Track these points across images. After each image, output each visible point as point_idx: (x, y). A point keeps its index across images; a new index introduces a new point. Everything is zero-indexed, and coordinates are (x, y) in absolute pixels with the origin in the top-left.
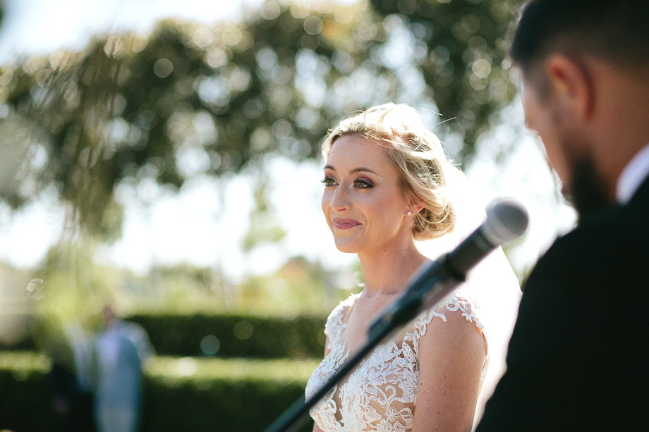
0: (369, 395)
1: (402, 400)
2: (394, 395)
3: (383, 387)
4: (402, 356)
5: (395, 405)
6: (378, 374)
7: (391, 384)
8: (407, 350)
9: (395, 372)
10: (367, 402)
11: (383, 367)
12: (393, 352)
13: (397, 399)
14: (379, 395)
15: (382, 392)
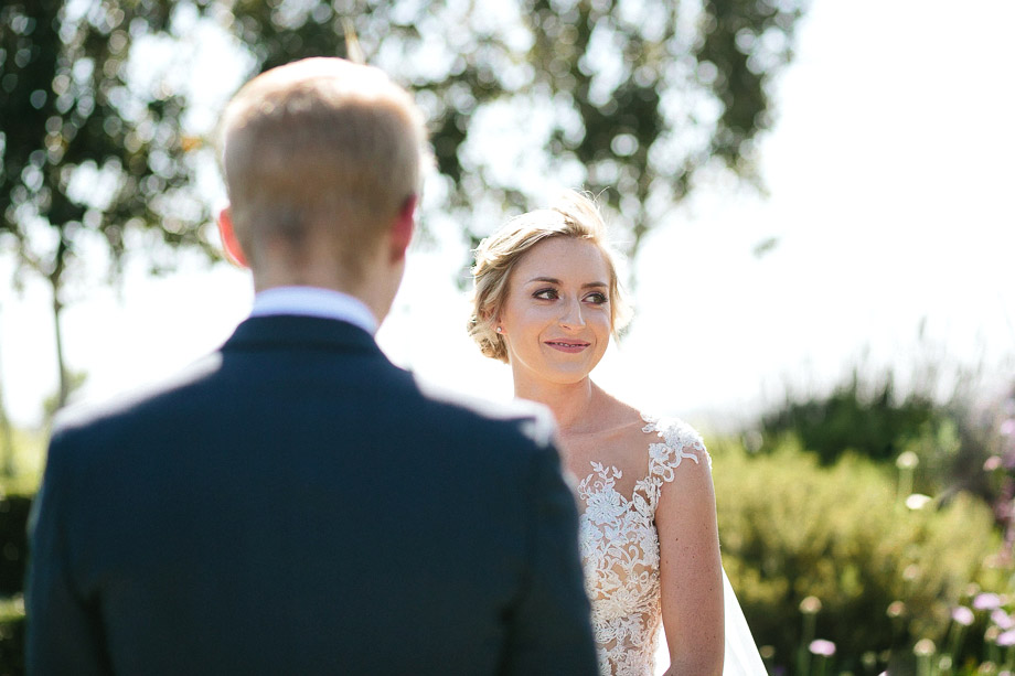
0: (612, 558)
1: (644, 563)
2: (636, 557)
3: (626, 547)
4: (633, 509)
5: (638, 569)
6: (617, 532)
7: (632, 543)
8: (639, 502)
9: (632, 529)
10: (609, 567)
11: (619, 524)
12: (621, 505)
13: (640, 561)
14: (624, 558)
15: (625, 553)
